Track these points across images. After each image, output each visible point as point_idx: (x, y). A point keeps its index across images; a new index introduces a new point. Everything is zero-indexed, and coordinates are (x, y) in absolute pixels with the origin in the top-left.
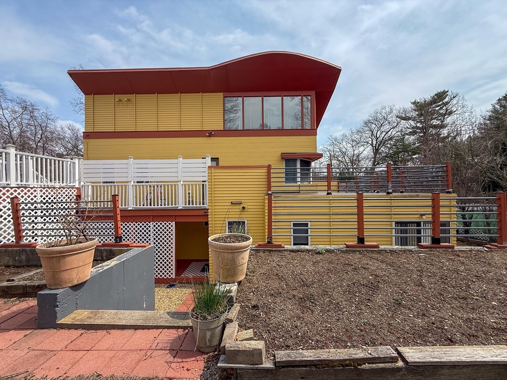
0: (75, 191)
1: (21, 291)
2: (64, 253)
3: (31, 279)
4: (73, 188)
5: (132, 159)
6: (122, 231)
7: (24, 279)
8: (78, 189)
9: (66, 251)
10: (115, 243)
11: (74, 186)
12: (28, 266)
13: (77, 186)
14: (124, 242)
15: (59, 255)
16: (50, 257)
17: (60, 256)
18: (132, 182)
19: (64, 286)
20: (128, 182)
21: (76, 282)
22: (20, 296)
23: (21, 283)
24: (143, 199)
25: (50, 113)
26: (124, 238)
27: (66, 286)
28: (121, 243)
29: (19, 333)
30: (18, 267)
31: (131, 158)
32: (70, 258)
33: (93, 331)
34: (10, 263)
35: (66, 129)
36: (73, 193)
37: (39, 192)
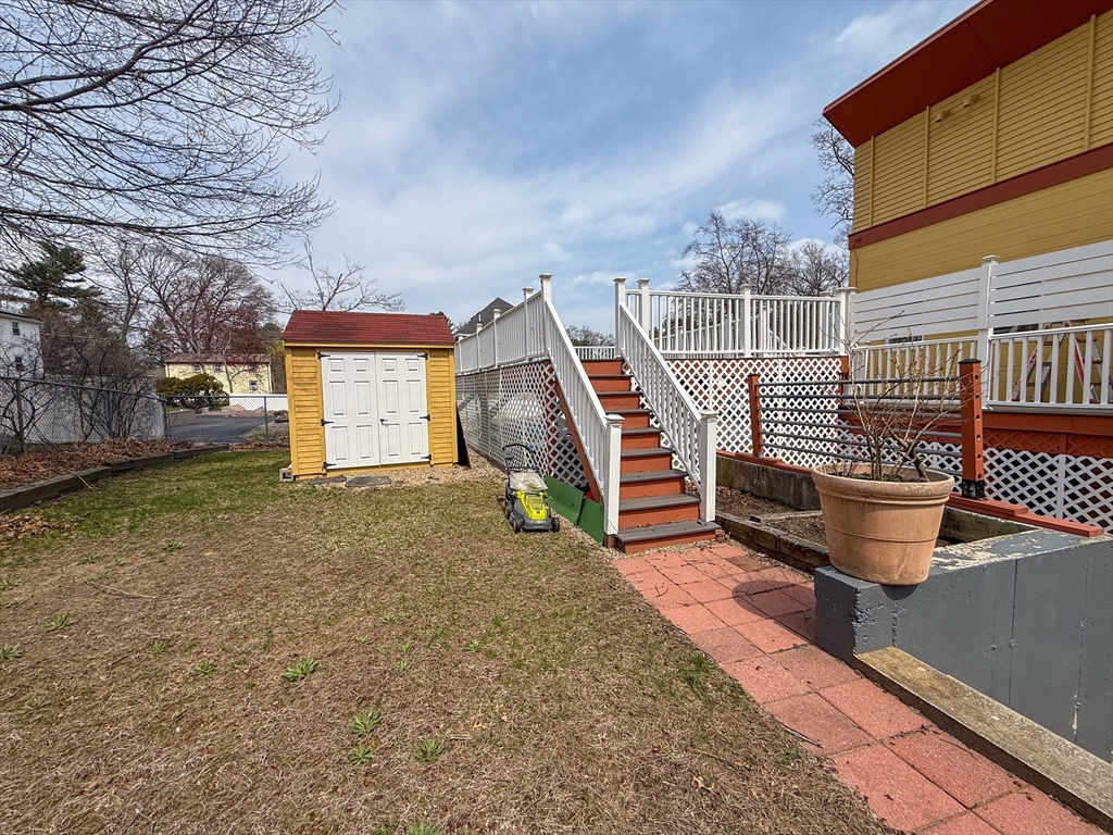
0: (837, 363)
1: (770, 546)
2: (873, 497)
3: (782, 526)
4: (834, 358)
5: (994, 263)
6: (985, 465)
7: (773, 524)
8: (845, 359)
9: (879, 493)
10: (963, 496)
11: (837, 352)
12: (772, 501)
13: (842, 354)
14: (990, 500)
15: (863, 499)
16: (843, 499)
17: (864, 503)
18: (991, 331)
19: (870, 578)
20: (975, 332)
21: (897, 577)
22: (771, 554)
23: (771, 530)
24: (1016, 383)
25: (778, 232)
26: (990, 485)
27: (876, 580)
28: (982, 501)
29: (783, 633)
30: (758, 497)
31: (988, 261)
32: (886, 513)
33: (960, 744)
34: (747, 489)
35: (801, 254)
36: (834, 368)
37: (780, 366)
